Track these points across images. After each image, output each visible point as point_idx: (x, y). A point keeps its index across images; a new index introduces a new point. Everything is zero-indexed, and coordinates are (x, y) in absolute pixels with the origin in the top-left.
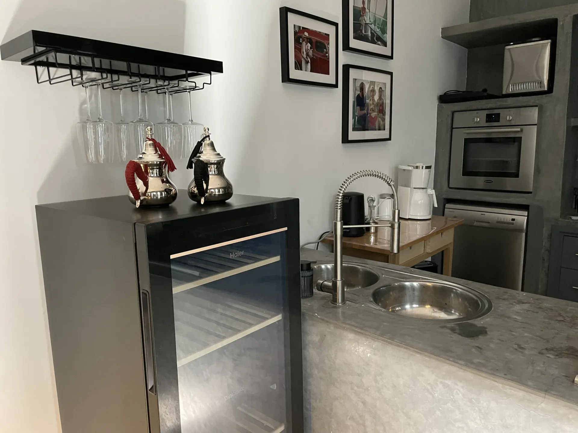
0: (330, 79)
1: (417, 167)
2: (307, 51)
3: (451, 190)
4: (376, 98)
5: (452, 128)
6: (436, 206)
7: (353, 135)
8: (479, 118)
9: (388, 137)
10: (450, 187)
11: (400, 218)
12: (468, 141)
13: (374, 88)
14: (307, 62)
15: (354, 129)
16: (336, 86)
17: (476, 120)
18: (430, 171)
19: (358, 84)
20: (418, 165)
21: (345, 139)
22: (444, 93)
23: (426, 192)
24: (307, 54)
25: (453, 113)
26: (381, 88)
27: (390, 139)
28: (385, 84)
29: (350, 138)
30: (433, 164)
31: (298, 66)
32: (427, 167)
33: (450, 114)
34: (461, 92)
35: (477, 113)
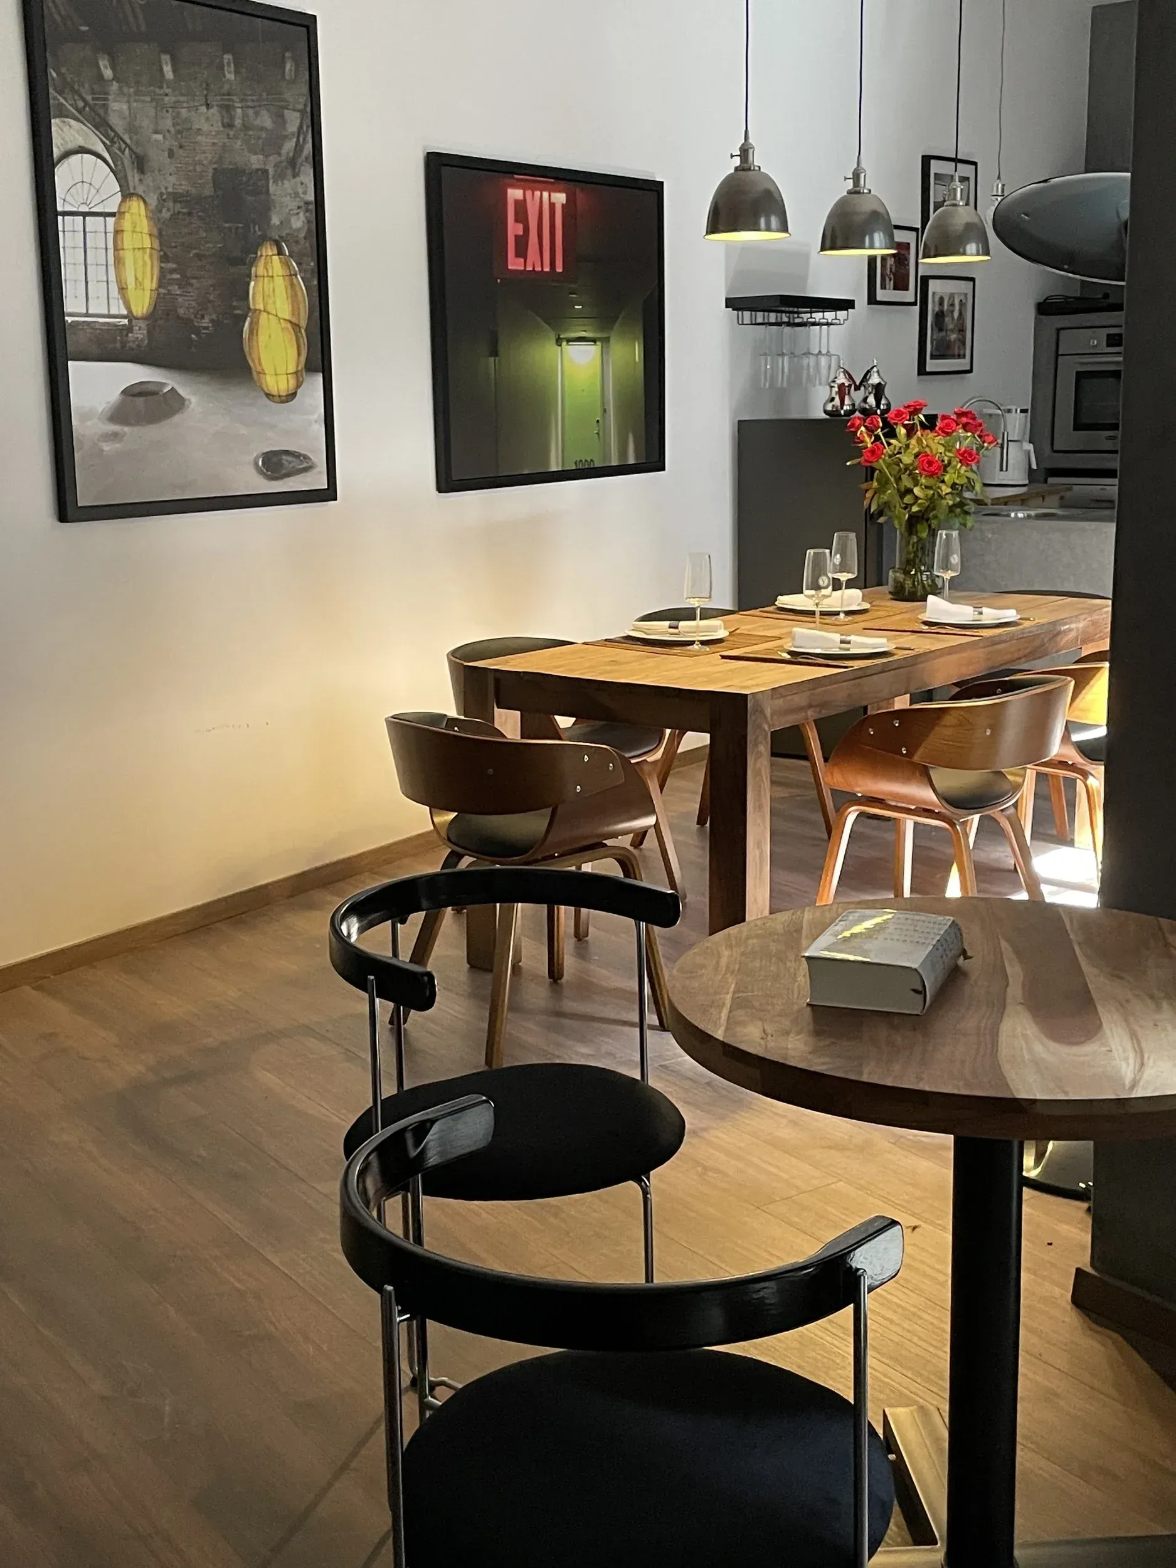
0: (909, 296)
1: (1009, 411)
2: (891, 265)
3: (1056, 454)
4: (956, 315)
5: (1057, 355)
6: (1034, 466)
7: (931, 365)
8: (1097, 340)
9: (968, 368)
10: (1055, 449)
11: (1008, 441)
12: (1080, 376)
13: (953, 301)
14: (890, 280)
15: (933, 357)
16: (914, 304)
17: (1091, 343)
18: (1026, 417)
19: (937, 299)
20: (1009, 407)
21: (922, 371)
22: (1044, 298)
23: (1022, 447)
24: (891, 271)
25: (1058, 330)
26: (961, 301)
27: (970, 371)
28: (966, 295)
29: (928, 369)
30: (1029, 407)
31: (883, 287)
32: (1022, 411)
33: (1054, 332)
34: (1071, 298)
35: (1094, 332)
